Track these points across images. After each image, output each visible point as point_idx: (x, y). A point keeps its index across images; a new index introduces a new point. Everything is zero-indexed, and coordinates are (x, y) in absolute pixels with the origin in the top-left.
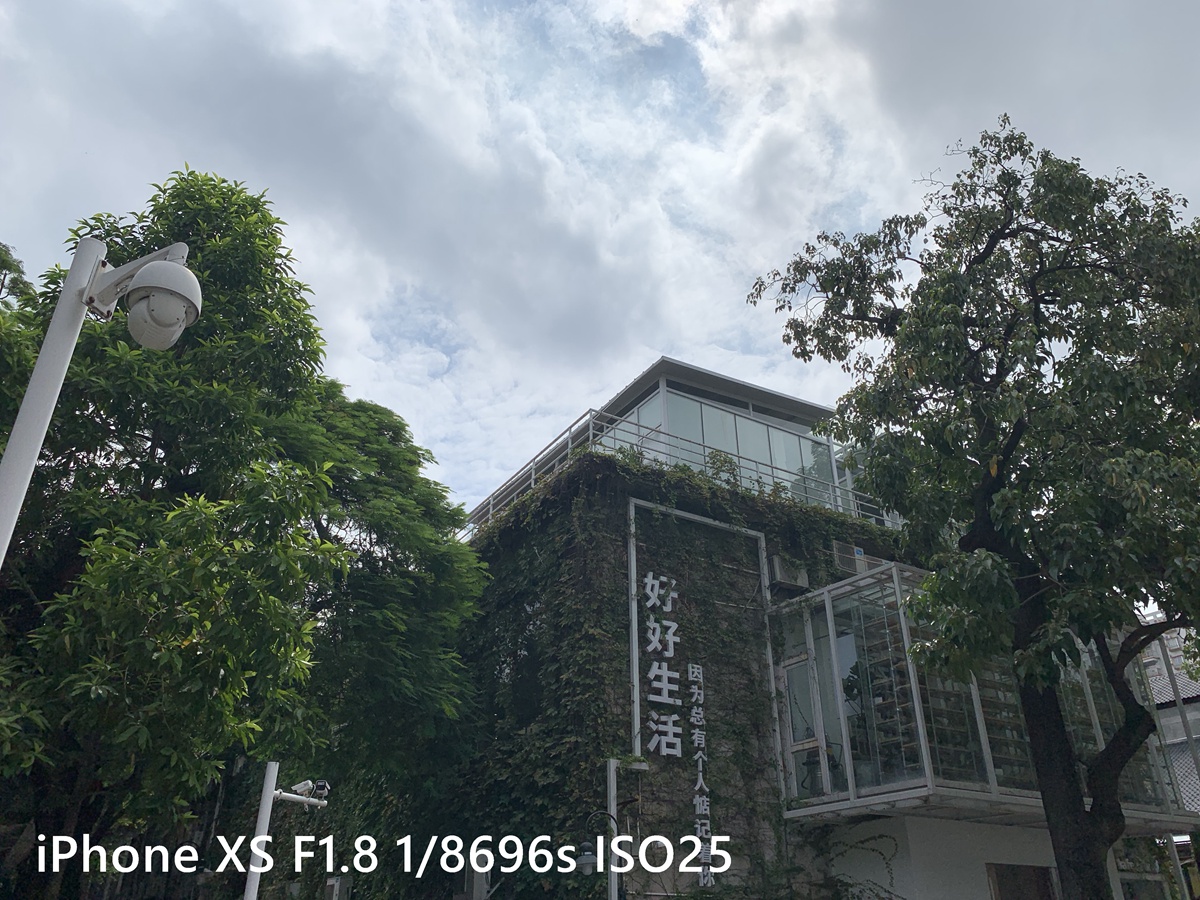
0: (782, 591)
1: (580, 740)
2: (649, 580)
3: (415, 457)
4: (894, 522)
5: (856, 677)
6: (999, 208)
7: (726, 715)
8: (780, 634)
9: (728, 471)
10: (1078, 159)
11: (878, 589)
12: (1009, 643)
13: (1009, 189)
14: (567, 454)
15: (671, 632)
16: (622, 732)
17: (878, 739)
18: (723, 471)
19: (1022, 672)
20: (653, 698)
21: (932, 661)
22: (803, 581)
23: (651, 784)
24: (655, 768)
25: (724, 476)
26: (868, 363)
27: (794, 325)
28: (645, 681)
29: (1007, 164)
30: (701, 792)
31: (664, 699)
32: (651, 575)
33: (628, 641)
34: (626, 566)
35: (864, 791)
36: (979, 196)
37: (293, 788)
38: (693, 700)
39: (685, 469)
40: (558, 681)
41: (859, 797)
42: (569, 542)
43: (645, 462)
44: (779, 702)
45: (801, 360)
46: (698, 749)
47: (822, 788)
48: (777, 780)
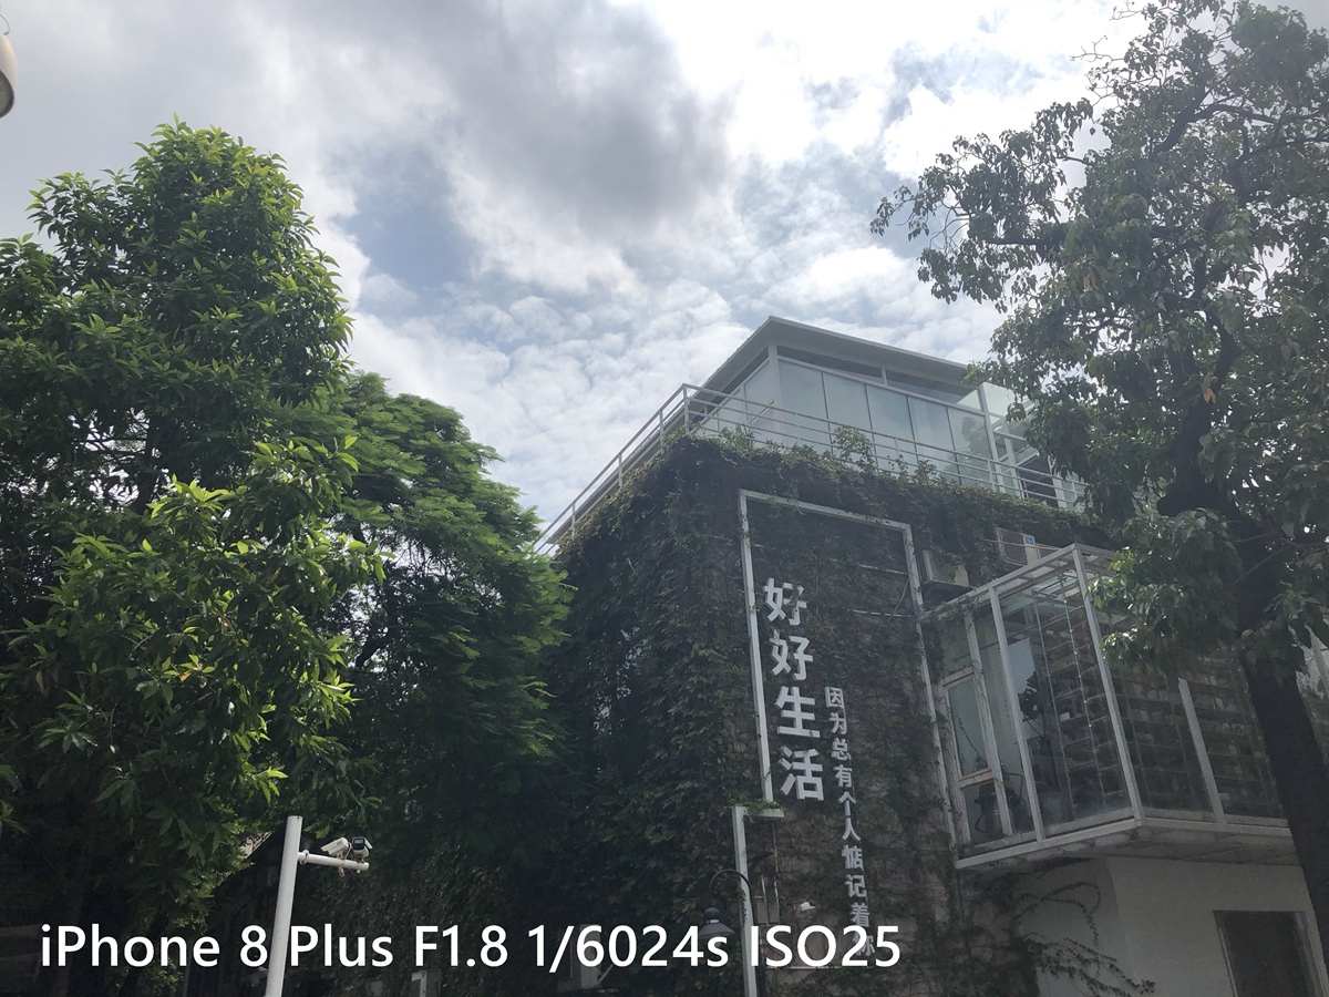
0: (935, 593)
1: (696, 785)
2: (770, 588)
3: (477, 455)
4: (1069, 494)
5: (1035, 690)
6: (1184, 82)
7: (877, 747)
8: (939, 644)
9: (860, 451)
11: (1056, 579)
12: (1231, 625)
13: (1198, 56)
14: (659, 442)
15: (801, 649)
16: (747, 773)
17: (1067, 765)
18: (854, 451)
19: (1252, 659)
20: (783, 730)
21: (1132, 655)
22: (961, 579)
23: (788, 835)
24: (792, 815)
25: (856, 457)
27: (929, 256)
28: (772, 711)
29: (1193, 23)
30: (851, 842)
31: (798, 731)
32: (771, 581)
33: (749, 664)
34: (740, 571)
35: (1053, 829)
37: (324, 848)
38: (834, 730)
39: (807, 451)
40: (666, 716)
41: (1047, 837)
42: (670, 546)
43: (757, 446)
44: (942, 728)
45: (943, 300)
46: (844, 789)
47: (1001, 830)
48: (945, 822)
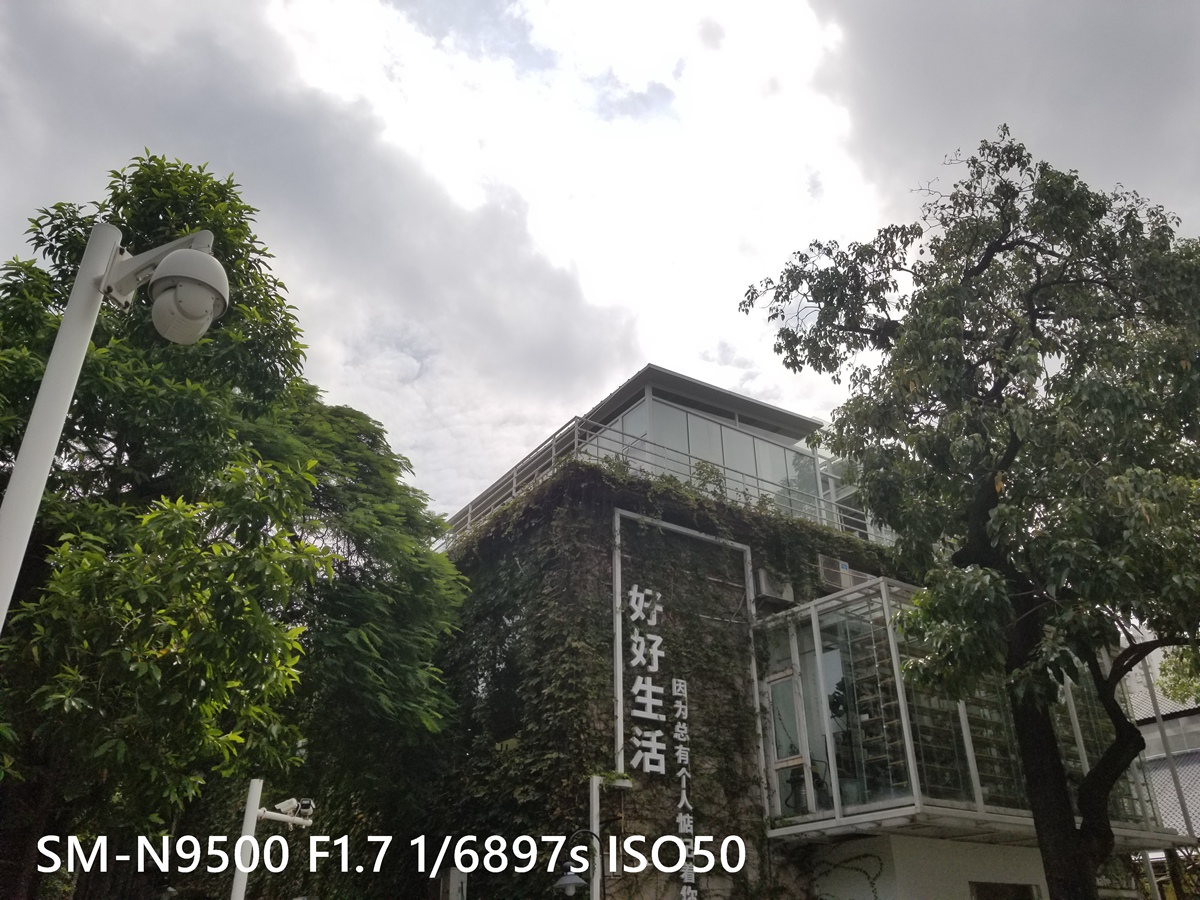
0: (768, 605)
1: (562, 756)
2: (634, 593)
3: (394, 464)
4: (884, 537)
5: (842, 693)
6: (995, 219)
7: (711, 731)
8: (766, 649)
9: (714, 483)
10: (1076, 171)
11: (865, 604)
12: (1001, 659)
13: (1006, 201)
14: (551, 462)
15: (655, 646)
16: (604, 749)
17: (864, 756)
18: (710, 482)
19: (1020, 692)
20: (636, 713)
21: (925, 679)
22: (788, 595)
23: (633, 802)
24: (638, 785)
25: (711, 487)
26: (866, 374)
28: (629, 696)
29: (1005, 175)
30: (685, 810)
31: (648, 714)
32: (635, 587)
33: (612, 656)
34: (610, 578)
35: (850, 810)
36: (977, 208)
37: (277, 806)
38: (677, 715)
39: (672, 480)
40: (539, 695)
41: (845, 816)
42: (552, 552)
43: (631, 471)
44: (764, 718)
45: (791, 370)
46: (682, 765)
47: (807, 807)
48: (761, 798)
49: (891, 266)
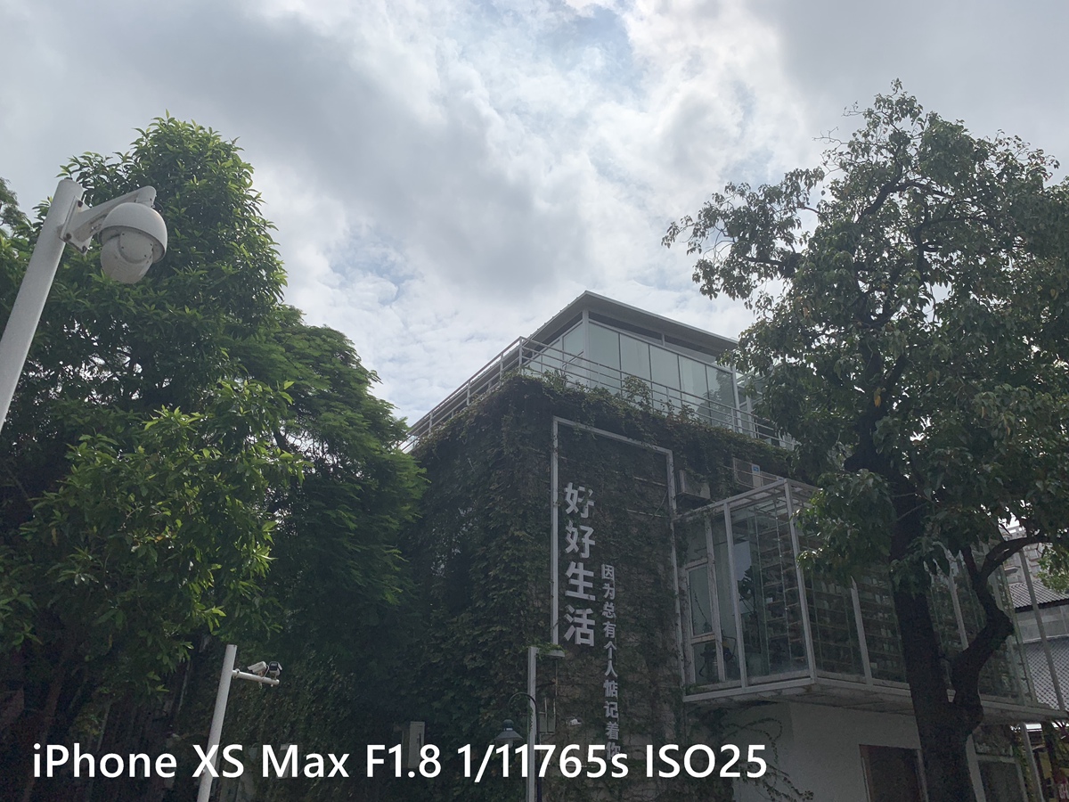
0: (687, 502)
1: (504, 630)
2: (569, 490)
3: (363, 377)
4: (787, 443)
5: (750, 579)
6: (889, 164)
7: (635, 610)
8: (685, 540)
9: (641, 395)
10: (962, 121)
11: (771, 502)
12: (886, 552)
13: (900, 147)
14: (499, 377)
15: (587, 536)
16: (541, 623)
17: (768, 635)
18: (637, 394)
19: (897, 579)
20: (570, 593)
21: (817, 567)
22: (705, 493)
23: (566, 670)
24: (570, 655)
25: (638, 399)
26: (769, 301)
27: (703, 265)
28: (563, 579)
29: (898, 125)
30: (611, 677)
31: (580, 594)
32: (571, 485)
33: (549, 544)
34: (549, 477)
35: (754, 680)
36: (872, 154)
37: (249, 668)
38: (606, 596)
39: (603, 392)
40: (487, 576)
41: (750, 685)
42: (499, 454)
43: (568, 385)
44: (681, 600)
45: (708, 297)
46: (609, 639)
47: (718, 676)
48: (677, 668)
49: (796, 205)
